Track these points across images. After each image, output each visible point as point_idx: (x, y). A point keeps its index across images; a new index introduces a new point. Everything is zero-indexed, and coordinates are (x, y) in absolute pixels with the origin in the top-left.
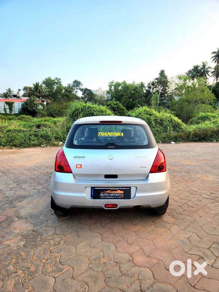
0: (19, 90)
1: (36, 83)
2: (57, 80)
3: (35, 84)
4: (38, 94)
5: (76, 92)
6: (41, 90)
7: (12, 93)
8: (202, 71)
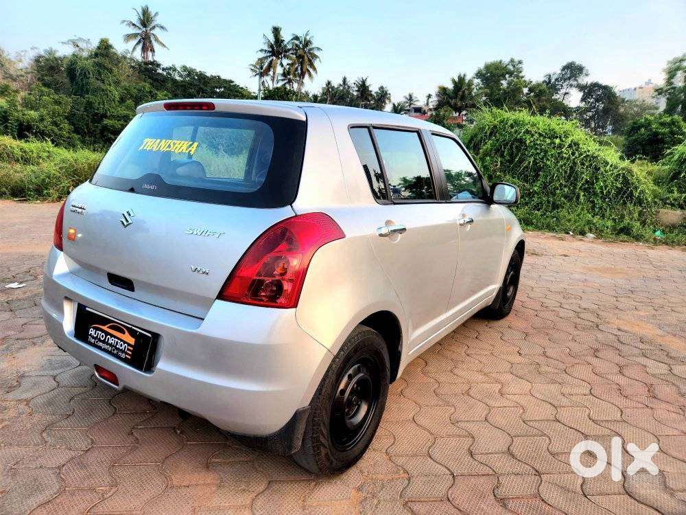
0: (429, 96)
1: (459, 77)
2: (514, 66)
3: (457, 79)
4: (459, 104)
5: (566, 93)
6: (466, 92)
7: (415, 103)
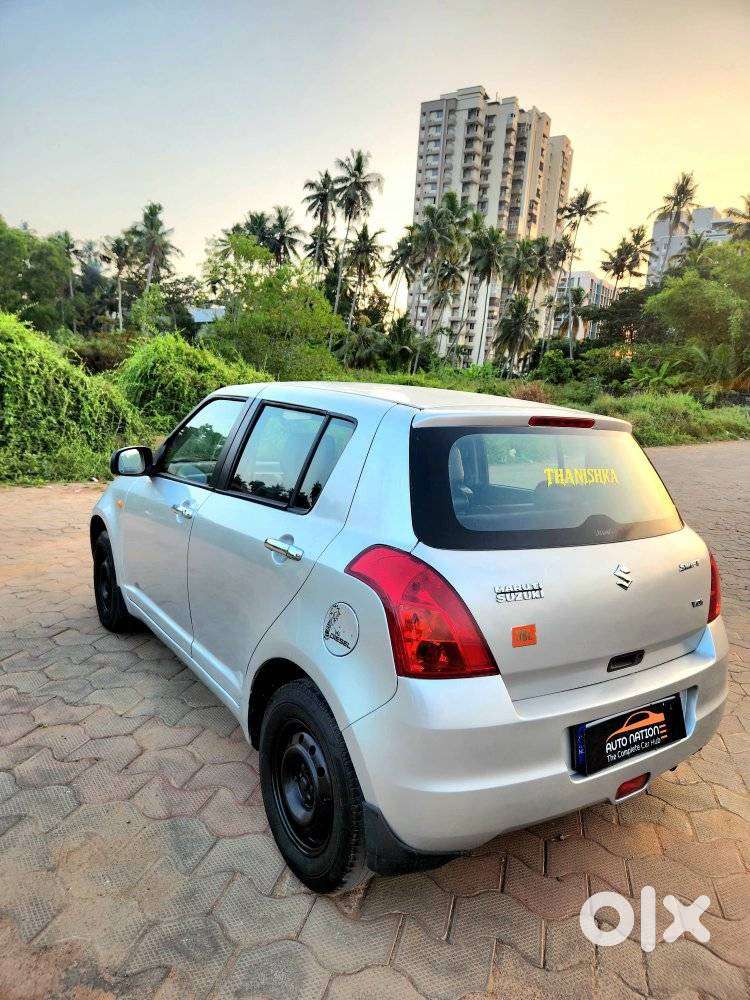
8: (277, 236)
